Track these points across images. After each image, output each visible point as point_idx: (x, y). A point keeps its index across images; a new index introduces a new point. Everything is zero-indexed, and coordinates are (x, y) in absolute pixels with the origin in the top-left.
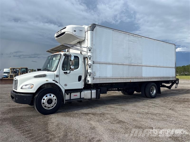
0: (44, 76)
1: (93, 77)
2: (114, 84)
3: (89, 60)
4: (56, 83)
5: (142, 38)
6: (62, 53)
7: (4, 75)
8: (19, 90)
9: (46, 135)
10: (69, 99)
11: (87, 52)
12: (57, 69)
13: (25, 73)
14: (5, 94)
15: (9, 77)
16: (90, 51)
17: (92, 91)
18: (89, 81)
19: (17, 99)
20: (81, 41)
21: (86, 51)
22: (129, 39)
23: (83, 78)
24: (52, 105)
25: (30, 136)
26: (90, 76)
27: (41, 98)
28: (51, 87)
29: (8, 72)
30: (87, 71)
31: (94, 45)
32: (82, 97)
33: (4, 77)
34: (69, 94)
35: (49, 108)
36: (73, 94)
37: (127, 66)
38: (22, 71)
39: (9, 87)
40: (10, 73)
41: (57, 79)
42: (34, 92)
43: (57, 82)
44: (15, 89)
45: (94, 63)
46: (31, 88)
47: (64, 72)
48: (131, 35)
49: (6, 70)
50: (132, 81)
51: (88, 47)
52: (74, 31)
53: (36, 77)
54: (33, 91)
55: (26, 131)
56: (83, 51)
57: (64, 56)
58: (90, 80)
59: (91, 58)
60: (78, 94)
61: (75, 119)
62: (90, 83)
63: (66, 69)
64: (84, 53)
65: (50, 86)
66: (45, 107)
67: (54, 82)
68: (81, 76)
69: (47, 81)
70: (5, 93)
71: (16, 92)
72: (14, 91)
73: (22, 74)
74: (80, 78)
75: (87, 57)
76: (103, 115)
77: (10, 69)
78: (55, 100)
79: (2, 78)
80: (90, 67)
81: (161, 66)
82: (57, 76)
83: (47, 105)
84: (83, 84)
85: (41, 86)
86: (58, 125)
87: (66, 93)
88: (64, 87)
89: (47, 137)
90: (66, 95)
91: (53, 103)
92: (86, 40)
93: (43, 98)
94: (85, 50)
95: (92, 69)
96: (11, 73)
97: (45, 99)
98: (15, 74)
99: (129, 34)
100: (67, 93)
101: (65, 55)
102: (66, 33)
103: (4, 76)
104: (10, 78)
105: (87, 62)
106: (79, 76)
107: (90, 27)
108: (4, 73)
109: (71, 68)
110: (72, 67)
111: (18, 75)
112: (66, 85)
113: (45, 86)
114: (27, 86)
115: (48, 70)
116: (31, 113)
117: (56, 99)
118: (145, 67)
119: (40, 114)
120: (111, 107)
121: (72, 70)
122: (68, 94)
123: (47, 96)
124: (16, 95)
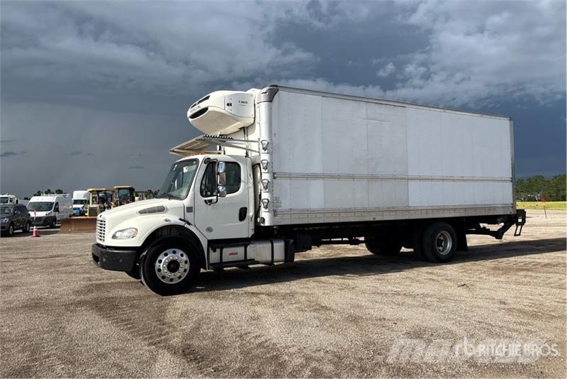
0: (161, 210)
1: (275, 211)
2: (337, 227)
3: (263, 171)
4: (187, 226)
5: (404, 109)
6: (201, 157)
7: (75, 209)
8: (109, 242)
9: (159, 326)
10: (219, 261)
11: (259, 152)
12: (190, 193)
13: (128, 203)
14: (79, 256)
15: (87, 214)
16: (265, 149)
17: (275, 244)
18: (264, 220)
19: (104, 260)
20: (246, 125)
21: (257, 150)
22: (367, 114)
23: (251, 213)
24: (178, 274)
25: (129, 328)
26: (266, 207)
27: (154, 258)
28: (178, 234)
29: (85, 201)
30: (260, 195)
31: (275, 134)
32: (248, 258)
33: (74, 215)
34: (218, 250)
35: (172, 280)
36: (227, 251)
37: (365, 182)
38: (119, 197)
39: (87, 239)
40: (89, 203)
41: (189, 216)
42: (139, 245)
43: (189, 224)
44: (101, 239)
45: (274, 178)
46: (133, 237)
47: (205, 201)
48: (373, 104)
49: (79, 195)
50: (379, 218)
51: (261, 140)
52: (228, 105)
53: (143, 212)
54: (137, 242)
55: (122, 321)
56: (252, 151)
57: (205, 163)
58: (267, 218)
59: (269, 167)
60: (240, 250)
61: (225, 303)
62: (267, 224)
63: (209, 193)
64: (252, 154)
65: (174, 233)
66: (164, 277)
67: (182, 223)
68: (246, 208)
69: (166, 220)
70: (79, 254)
71: (103, 247)
72: (98, 245)
73: (121, 204)
74: (243, 214)
75: (259, 164)
76: (293, 296)
77: (91, 192)
78: (184, 263)
79: (70, 216)
80: (266, 188)
81: (465, 178)
82: (190, 209)
83: (168, 274)
84: (252, 226)
85: (155, 231)
86: (186, 313)
87: (210, 249)
88: (206, 233)
89: (161, 330)
90: (211, 253)
91: (181, 270)
92: (257, 125)
93: (159, 259)
94: (254, 146)
95: (271, 192)
96: (93, 201)
97: (163, 261)
98: (102, 206)
99: (369, 100)
100: (212, 249)
101: (208, 161)
102: (210, 109)
103: (75, 212)
104: (90, 216)
105: (259, 174)
106: (241, 209)
107: (265, 93)
108: (74, 204)
109: (219, 192)
110: (220, 188)
111: (109, 207)
112: (209, 230)
113: (165, 232)
114: (126, 234)
115: (171, 197)
116: (133, 293)
117: (188, 261)
118: (417, 182)
119: (154, 293)
120: (320, 282)
121: (222, 195)
122: (215, 251)
123: (166, 255)
124: (102, 252)
